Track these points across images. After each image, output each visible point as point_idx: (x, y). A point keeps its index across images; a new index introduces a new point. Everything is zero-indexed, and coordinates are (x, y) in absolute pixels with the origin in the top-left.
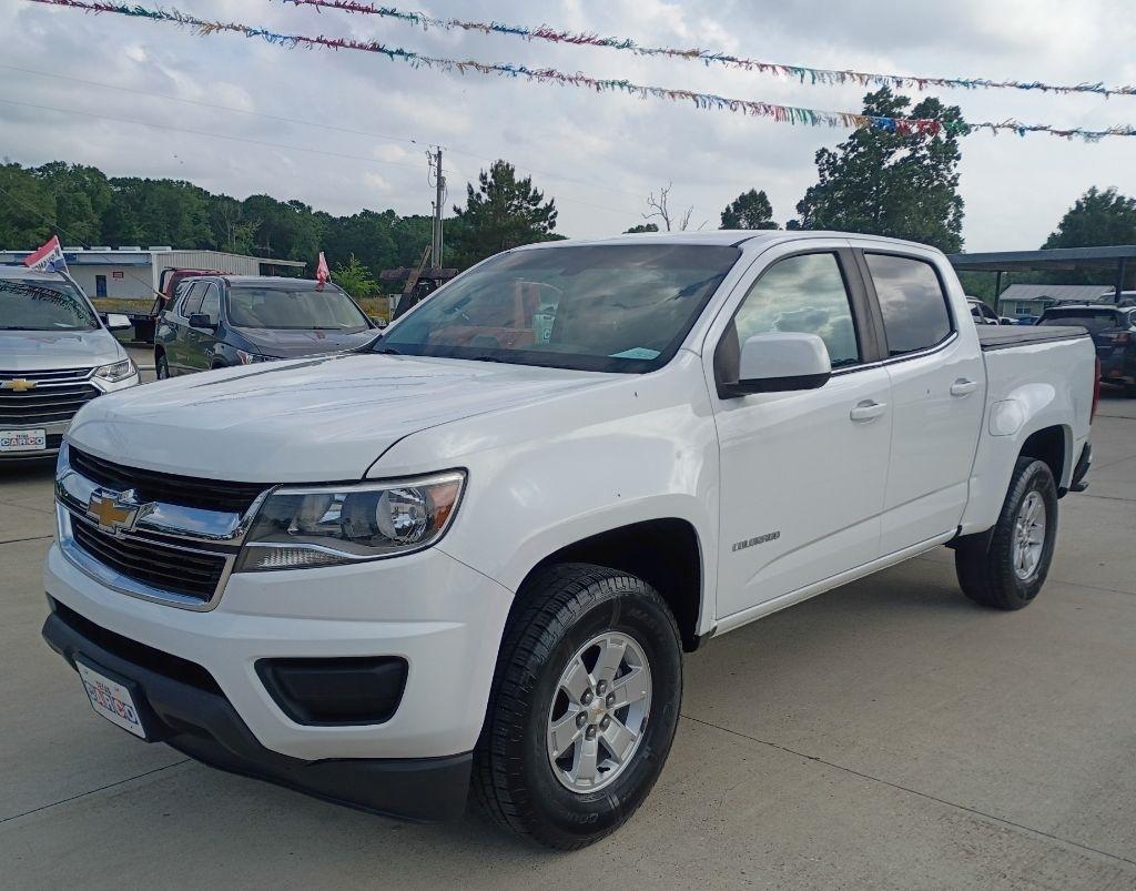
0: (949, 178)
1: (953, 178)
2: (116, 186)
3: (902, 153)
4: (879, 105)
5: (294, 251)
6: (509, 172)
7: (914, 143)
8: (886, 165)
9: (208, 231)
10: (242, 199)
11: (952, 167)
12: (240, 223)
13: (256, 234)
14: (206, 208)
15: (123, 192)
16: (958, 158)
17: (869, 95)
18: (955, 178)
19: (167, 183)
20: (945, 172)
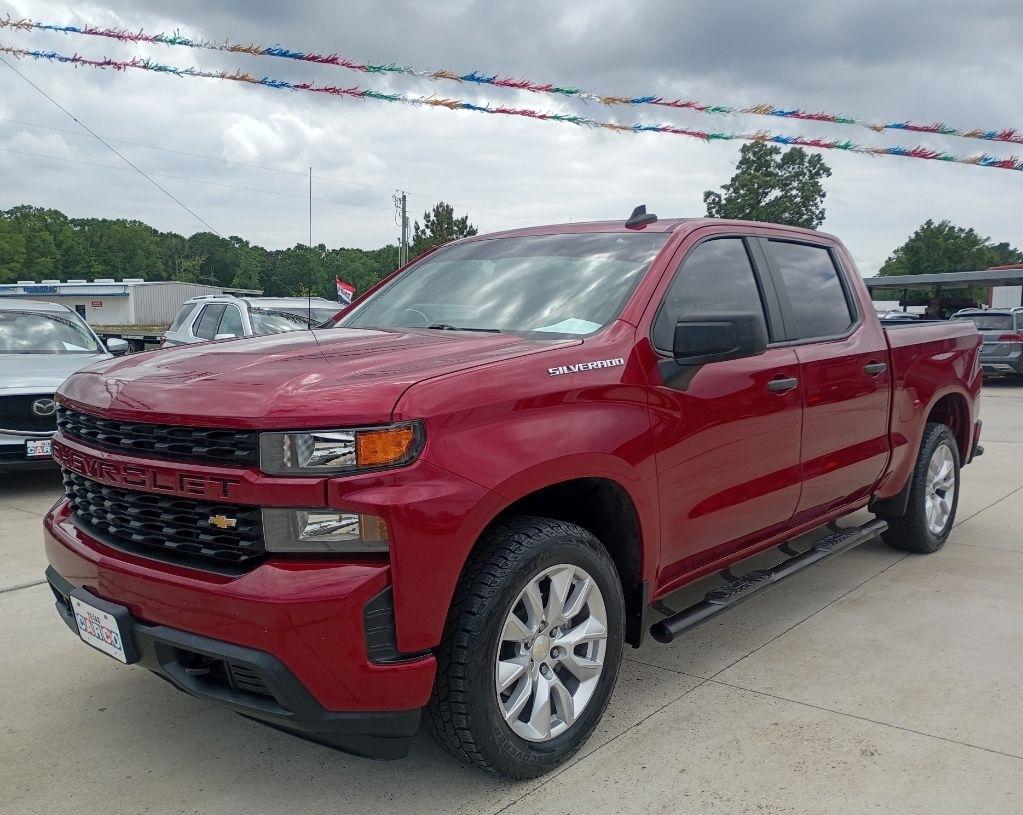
0: (817, 212)
1: (820, 212)
2: (76, 226)
3: (776, 193)
4: (755, 154)
5: (236, 281)
6: (449, 211)
7: (786, 185)
8: (763, 203)
9: (159, 264)
10: (187, 236)
11: (819, 203)
12: (187, 257)
13: (202, 266)
14: (157, 244)
15: (82, 231)
16: (824, 196)
17: (745, 146)
18: (822, 213)
19: (121, 223)
20: (813, 208)
